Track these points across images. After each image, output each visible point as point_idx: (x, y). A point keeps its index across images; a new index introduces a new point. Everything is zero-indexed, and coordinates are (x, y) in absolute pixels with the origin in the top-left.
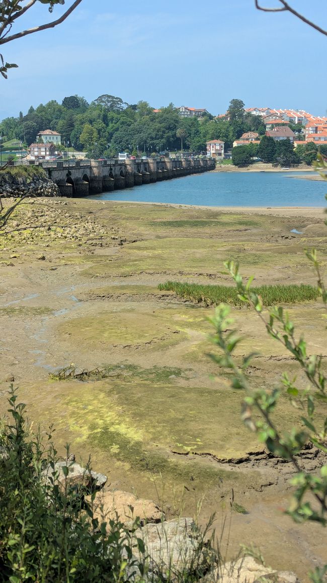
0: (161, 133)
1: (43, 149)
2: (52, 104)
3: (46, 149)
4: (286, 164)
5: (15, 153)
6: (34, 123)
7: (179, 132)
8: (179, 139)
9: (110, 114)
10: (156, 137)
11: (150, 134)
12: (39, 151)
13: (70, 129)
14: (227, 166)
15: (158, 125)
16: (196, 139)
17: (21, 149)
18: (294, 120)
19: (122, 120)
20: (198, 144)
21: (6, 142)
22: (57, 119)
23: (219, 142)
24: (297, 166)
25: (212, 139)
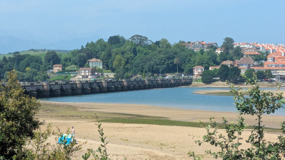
0: (163, 61)
1: (87, 71)
2: (100, 41)
3: (89, 71)
4: (236, 82)
5: (71, 73)
6: (85, 54)
7: (176, 61)
8: (175, 65)
9: (138, 48)
10: (160, 64)
11: (156, 62)
12: (85, 73)
13: (109, 58)
14: (198, 83)
15: (162, 56)
16: (188, 65)
17: (75, 71)
18: (269, 51)
19: (145, 52)
20: (189, 68)
21: (69, 66)
22: (101, 51)
23: (201, 67)
24: (242, 84)
25: (198, 65)
